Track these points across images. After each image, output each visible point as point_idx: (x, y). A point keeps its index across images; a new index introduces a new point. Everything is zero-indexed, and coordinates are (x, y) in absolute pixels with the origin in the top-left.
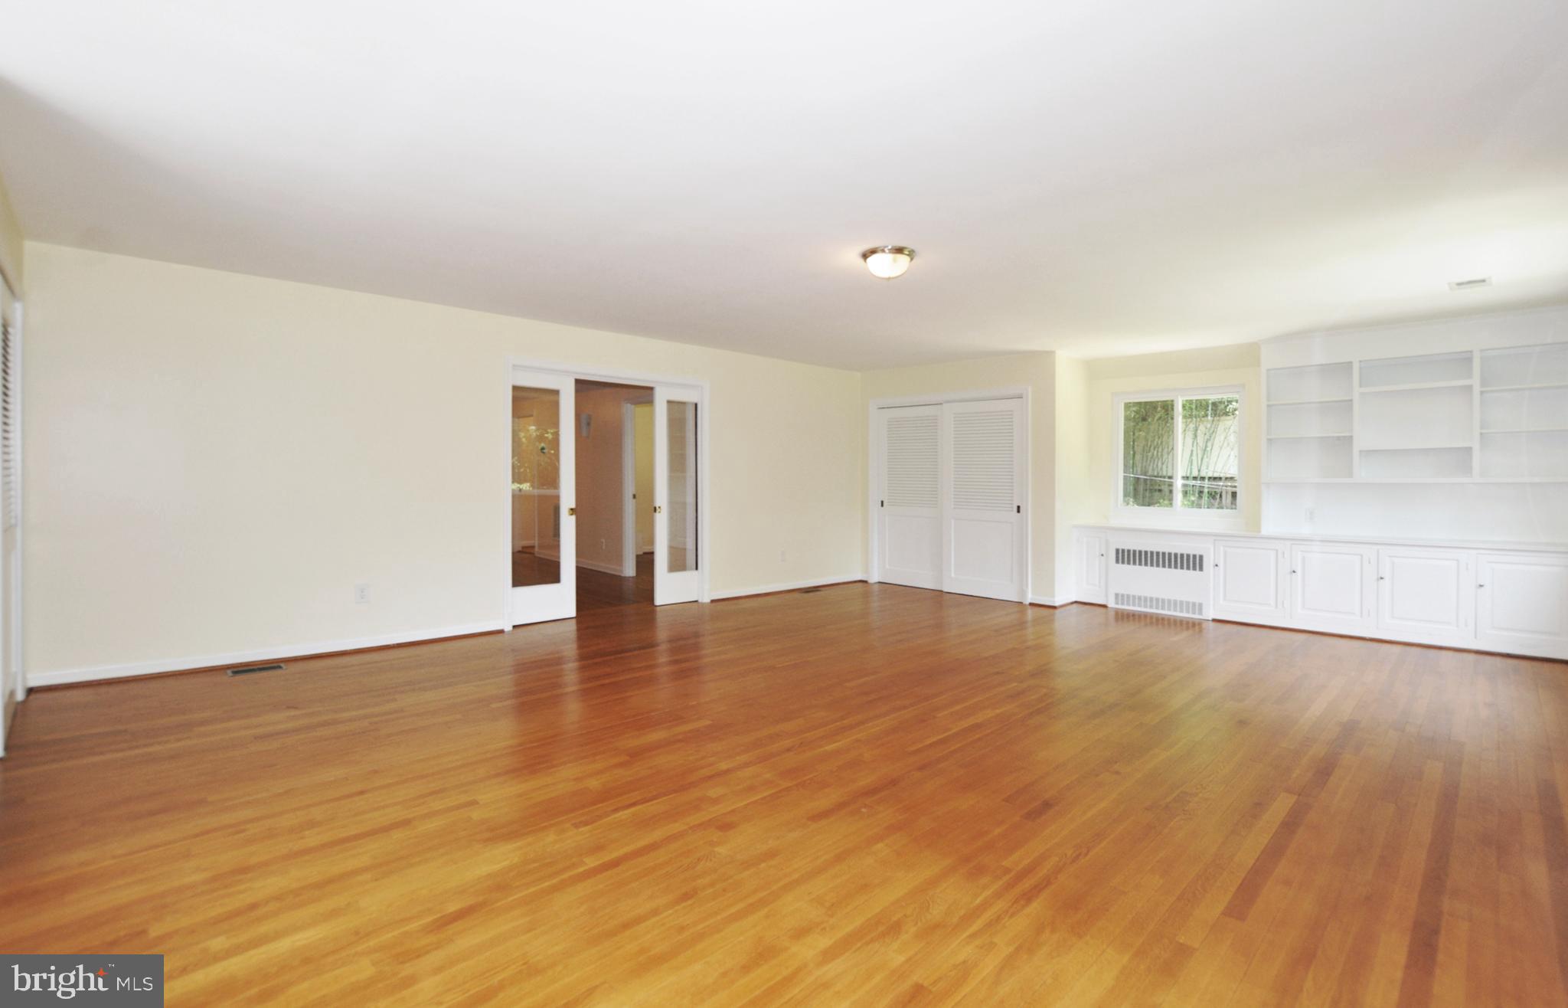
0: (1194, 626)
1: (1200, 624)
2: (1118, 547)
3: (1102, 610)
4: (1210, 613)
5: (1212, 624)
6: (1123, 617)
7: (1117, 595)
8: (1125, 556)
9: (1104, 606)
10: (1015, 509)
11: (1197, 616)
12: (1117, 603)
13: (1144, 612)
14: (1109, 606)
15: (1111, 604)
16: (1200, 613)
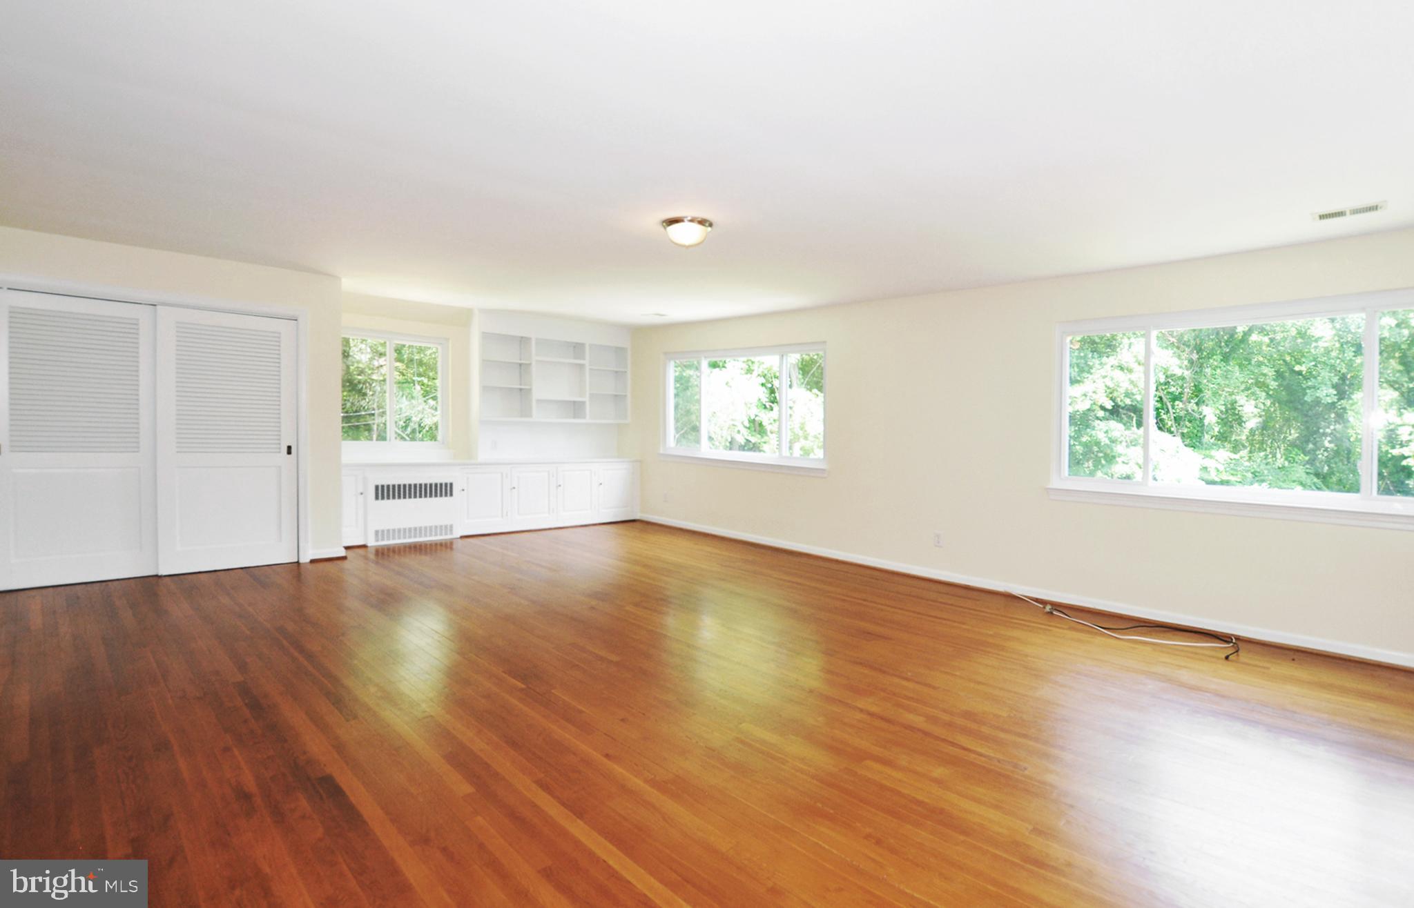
0: (447, 546)
1: (451, 543)
2: (377, 484)
3: (361, 551)
4: (458, 533)
5: (459, 540)
6: (383, 553)
7: (377, 532)
8: (383, 492)
9: (364, 546)
10: (285, 450)
11: (449, 537)
12: (377, 541)
13: (409, 543)
14: (369, 545)
15: (372, 542)
16: (451, 533)
